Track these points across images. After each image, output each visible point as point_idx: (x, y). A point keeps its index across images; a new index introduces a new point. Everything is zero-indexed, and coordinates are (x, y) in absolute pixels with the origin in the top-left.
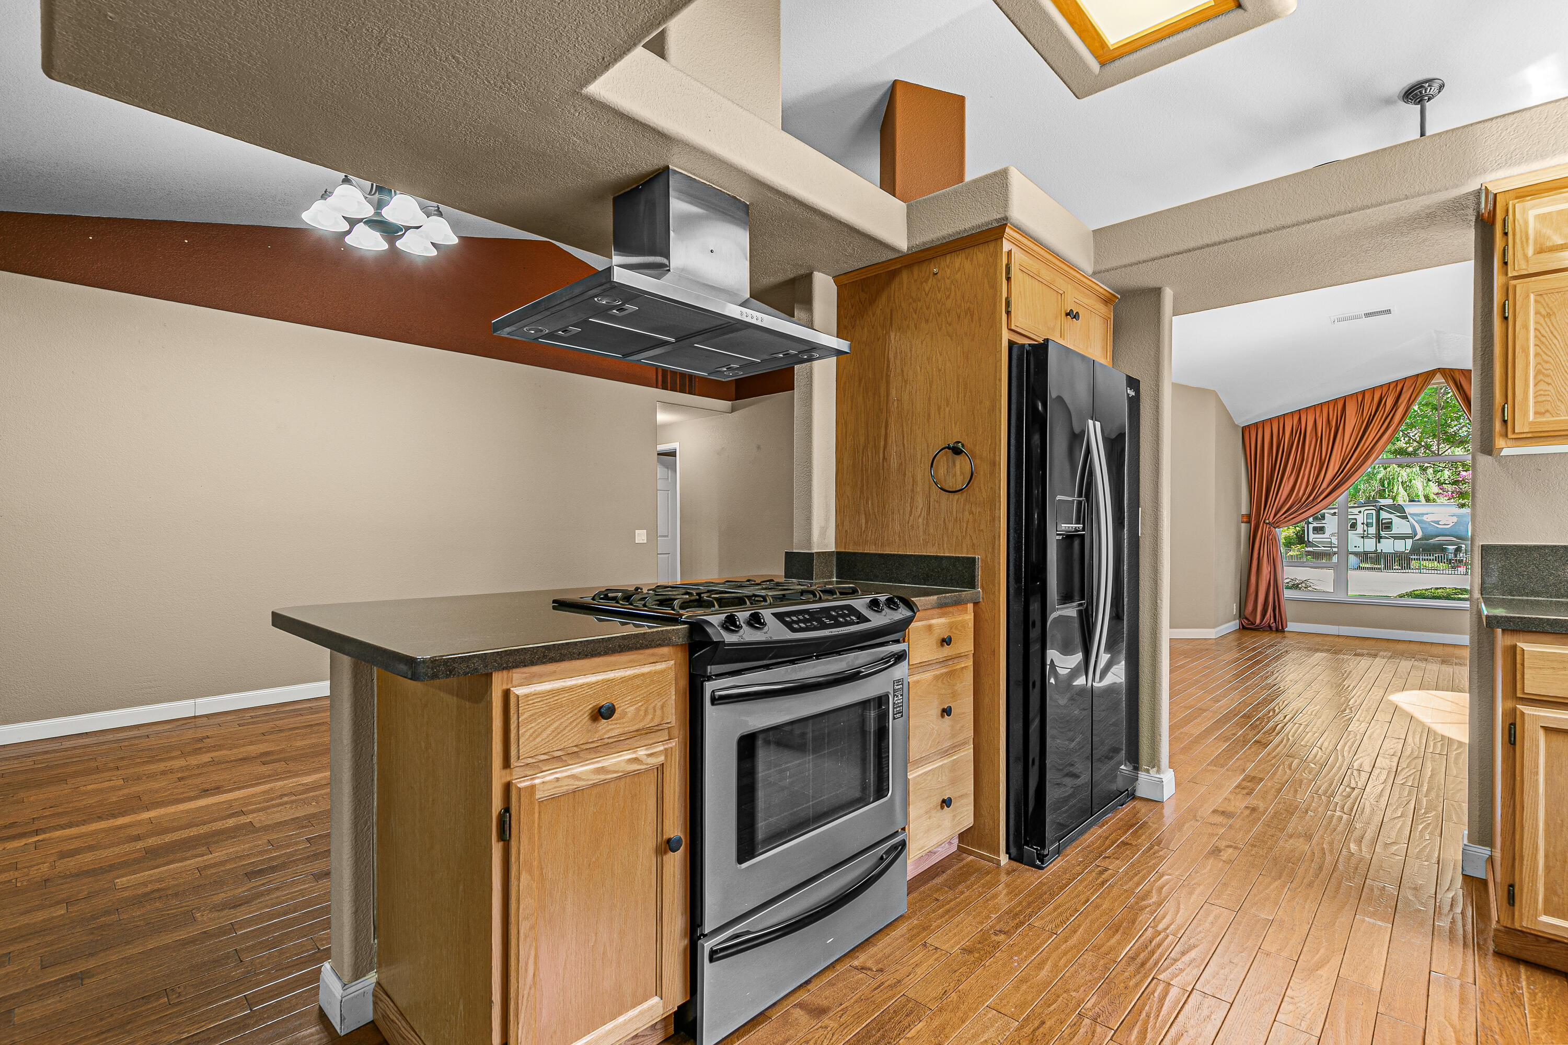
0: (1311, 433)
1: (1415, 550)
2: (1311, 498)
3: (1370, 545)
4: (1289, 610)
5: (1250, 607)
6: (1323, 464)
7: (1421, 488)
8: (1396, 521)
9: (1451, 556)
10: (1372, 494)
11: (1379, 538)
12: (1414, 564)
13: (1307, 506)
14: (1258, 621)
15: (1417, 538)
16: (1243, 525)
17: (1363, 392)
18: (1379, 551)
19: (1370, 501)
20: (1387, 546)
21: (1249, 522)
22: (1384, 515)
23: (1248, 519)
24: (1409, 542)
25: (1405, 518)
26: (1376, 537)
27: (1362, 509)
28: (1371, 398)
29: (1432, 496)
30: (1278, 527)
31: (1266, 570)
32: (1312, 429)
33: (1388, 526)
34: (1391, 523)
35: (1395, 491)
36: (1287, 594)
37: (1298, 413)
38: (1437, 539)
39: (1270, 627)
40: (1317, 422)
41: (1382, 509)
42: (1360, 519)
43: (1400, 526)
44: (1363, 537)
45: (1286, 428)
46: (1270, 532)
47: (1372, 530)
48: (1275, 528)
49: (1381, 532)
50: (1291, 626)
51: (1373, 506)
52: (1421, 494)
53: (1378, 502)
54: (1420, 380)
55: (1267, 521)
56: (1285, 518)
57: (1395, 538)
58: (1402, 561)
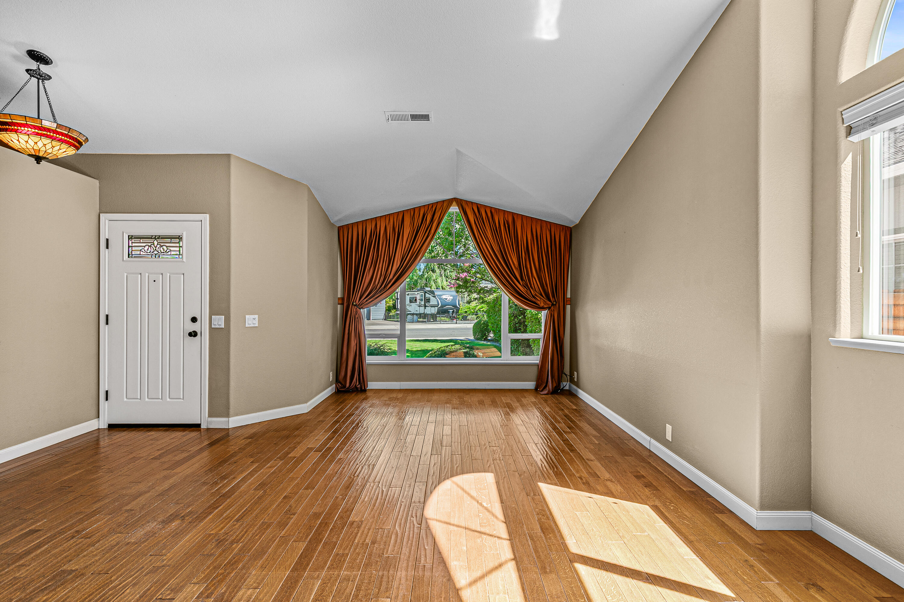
0: (383, 236)
1: (438, 313)
2: (383, 286)
3: (422, 310)
4: (369, 372)
5: (343, 374)
6: (391, 261)
7: (440, 283)
8: (432, 298)
9: (451, 315)
10: (423, 285)
11: (425, 306)
12: (438, 319)
13: (381, 291)
14: (348, 385)
15: (439, 306)
16: (339, 306)
17: (414, 209)
18: (425, 313)
19: (422, 289)
20: (430, 310)
21: (342, 304)
22: (427, 295)
23: (342, 301)
24: (436, 308)
25: (434, 297)
26: (424, 306)
27: (419, 292)
28: (418, 214)
29: (444, 287)
30: (362, 308)
31: (353, 343)
32: (384, 234)
33: (428, 300)
34: (429, 299)
35: (431, 284)
36: (369, 360)
37: (374, 220)
38: (446, 307)
39: (357, 388)
40: (387, 228)
41: (426, 292)
42: (418, 297)
43: (433, 301)
44: (419, 306)
45: (367, 231)
46: (357, 312)
47: (423, 303)
48: (360, 309)
49: (426, 304)
50: (372, 385)
51: (423, 291)
52: (440, 285)
53: (425, 289)
54: (445, 204)
55: (355, 304)
56: (367, 301)
57: (432, 307)
58: (433, 318)
